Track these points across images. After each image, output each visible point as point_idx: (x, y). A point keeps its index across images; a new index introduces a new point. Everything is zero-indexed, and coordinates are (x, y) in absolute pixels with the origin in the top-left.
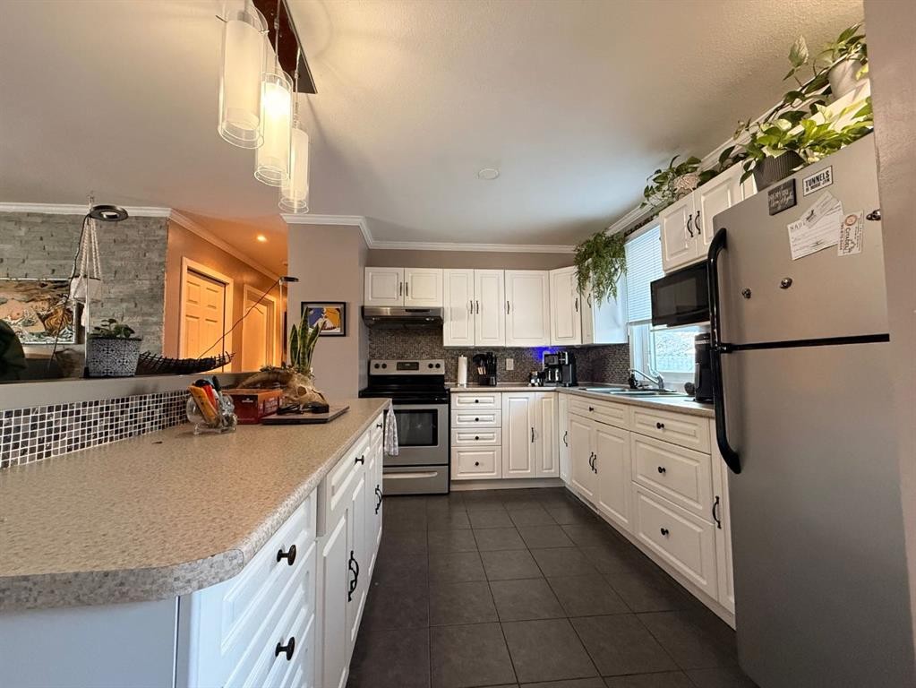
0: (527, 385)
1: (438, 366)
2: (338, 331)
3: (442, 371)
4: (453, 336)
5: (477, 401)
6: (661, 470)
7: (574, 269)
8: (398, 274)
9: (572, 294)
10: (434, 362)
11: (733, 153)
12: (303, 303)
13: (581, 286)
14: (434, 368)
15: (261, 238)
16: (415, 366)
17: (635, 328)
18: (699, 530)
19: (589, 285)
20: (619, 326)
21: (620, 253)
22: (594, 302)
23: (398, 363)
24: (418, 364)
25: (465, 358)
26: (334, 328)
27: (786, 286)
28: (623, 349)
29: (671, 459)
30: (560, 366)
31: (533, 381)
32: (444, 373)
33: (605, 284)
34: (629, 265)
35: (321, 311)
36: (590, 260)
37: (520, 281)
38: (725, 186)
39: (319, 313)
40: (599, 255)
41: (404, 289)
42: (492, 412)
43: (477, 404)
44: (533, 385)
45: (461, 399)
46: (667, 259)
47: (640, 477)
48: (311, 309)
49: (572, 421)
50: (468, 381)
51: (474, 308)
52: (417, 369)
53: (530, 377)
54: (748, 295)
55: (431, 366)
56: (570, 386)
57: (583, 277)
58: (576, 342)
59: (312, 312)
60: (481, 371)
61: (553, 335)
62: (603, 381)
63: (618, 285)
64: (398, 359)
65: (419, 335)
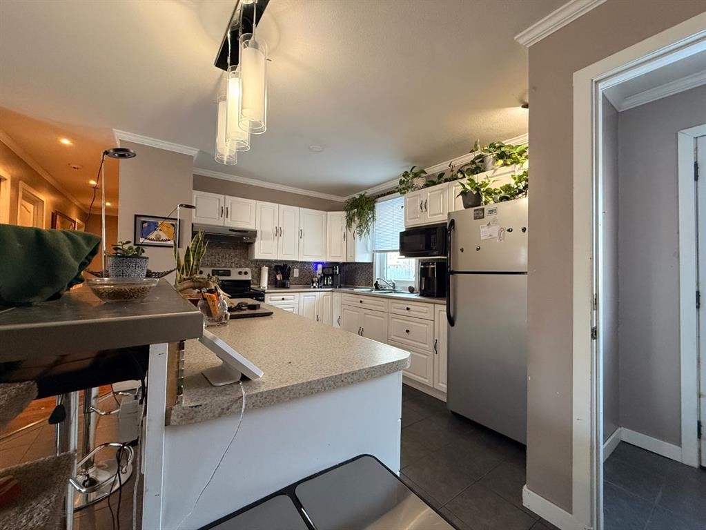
0: (310, 287)
1: (246, 273)
2: (171, 243)
3: (249, 277)
4: (261, 251)
5: (283, 299)
6: (408, 331)
7: (344, 214)
8: (219, 199)
9: (342, 229)
10: (243, 270)
11: (445, 177)
12: (136, 216)
13: (349, 225)
14: (243, 274)
15: (65, 142)
16: (228, 273)
17: (378, 254)
18: (425, 357)
19: (354, 226)
20: (368, 251)
21: (372, 208)
22: (357, 236)
23: (213, 270)
24: (229, 271)
25: (267, 268)
26: (169, 240)
27: (478, 249)
28: (370, 266)
29: (412, 325)
30: (332, 275)
31: (315, 285)
32: (250, 278)
33: (363, 227)
34: (377, 216)
35: (156, 225)
36: (356, 210)
37: (309, 216)
38: (440, 191)
39: (154, 227)
40: (362, 208)
41: (224, 212)
42: (292, 306)
43: (284, 301)
44: (315, 287)
45: (273, 298)
46: (407, 220)
47: (393, 337)
48: (145, 222)
49: (344, 309)
50: (268, 284)
51: (278, 232)
52: (229, 275)
53: (313, 282)
54: (462, 250)
55: (240, 273)
56: (339, 287)
57: (350, 220)
58: (342, 260)
59: (146, 225)
60: (279, 277)
61: (328, 254)
62: (354, 284)
63: (371, 228)
64: (212, 266)
65: (230, 249)
